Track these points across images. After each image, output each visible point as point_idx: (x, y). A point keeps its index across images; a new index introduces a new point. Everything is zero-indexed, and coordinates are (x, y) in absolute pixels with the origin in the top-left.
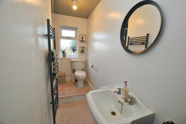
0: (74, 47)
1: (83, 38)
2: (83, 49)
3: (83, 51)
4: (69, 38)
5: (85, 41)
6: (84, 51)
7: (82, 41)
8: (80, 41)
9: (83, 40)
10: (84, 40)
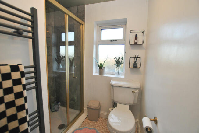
0: (119, 58)
1: (136, 38)
2: (135, 62)
3: (135, 66)
4: (112, 42)
5: (141, 44)
6: (138, 66)
7: (136, 44)
8: (131, 45)
9: (136, 41)
10: (140, 41)
